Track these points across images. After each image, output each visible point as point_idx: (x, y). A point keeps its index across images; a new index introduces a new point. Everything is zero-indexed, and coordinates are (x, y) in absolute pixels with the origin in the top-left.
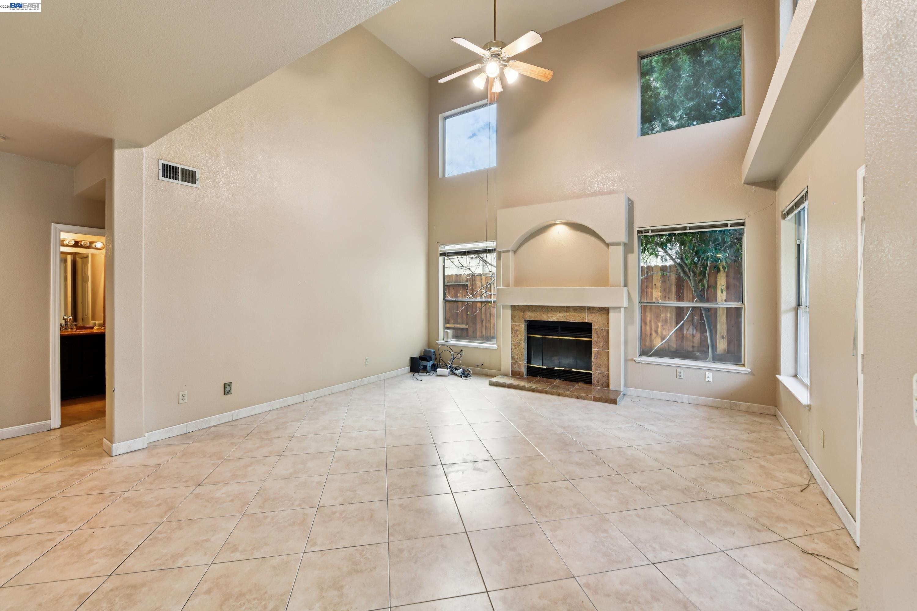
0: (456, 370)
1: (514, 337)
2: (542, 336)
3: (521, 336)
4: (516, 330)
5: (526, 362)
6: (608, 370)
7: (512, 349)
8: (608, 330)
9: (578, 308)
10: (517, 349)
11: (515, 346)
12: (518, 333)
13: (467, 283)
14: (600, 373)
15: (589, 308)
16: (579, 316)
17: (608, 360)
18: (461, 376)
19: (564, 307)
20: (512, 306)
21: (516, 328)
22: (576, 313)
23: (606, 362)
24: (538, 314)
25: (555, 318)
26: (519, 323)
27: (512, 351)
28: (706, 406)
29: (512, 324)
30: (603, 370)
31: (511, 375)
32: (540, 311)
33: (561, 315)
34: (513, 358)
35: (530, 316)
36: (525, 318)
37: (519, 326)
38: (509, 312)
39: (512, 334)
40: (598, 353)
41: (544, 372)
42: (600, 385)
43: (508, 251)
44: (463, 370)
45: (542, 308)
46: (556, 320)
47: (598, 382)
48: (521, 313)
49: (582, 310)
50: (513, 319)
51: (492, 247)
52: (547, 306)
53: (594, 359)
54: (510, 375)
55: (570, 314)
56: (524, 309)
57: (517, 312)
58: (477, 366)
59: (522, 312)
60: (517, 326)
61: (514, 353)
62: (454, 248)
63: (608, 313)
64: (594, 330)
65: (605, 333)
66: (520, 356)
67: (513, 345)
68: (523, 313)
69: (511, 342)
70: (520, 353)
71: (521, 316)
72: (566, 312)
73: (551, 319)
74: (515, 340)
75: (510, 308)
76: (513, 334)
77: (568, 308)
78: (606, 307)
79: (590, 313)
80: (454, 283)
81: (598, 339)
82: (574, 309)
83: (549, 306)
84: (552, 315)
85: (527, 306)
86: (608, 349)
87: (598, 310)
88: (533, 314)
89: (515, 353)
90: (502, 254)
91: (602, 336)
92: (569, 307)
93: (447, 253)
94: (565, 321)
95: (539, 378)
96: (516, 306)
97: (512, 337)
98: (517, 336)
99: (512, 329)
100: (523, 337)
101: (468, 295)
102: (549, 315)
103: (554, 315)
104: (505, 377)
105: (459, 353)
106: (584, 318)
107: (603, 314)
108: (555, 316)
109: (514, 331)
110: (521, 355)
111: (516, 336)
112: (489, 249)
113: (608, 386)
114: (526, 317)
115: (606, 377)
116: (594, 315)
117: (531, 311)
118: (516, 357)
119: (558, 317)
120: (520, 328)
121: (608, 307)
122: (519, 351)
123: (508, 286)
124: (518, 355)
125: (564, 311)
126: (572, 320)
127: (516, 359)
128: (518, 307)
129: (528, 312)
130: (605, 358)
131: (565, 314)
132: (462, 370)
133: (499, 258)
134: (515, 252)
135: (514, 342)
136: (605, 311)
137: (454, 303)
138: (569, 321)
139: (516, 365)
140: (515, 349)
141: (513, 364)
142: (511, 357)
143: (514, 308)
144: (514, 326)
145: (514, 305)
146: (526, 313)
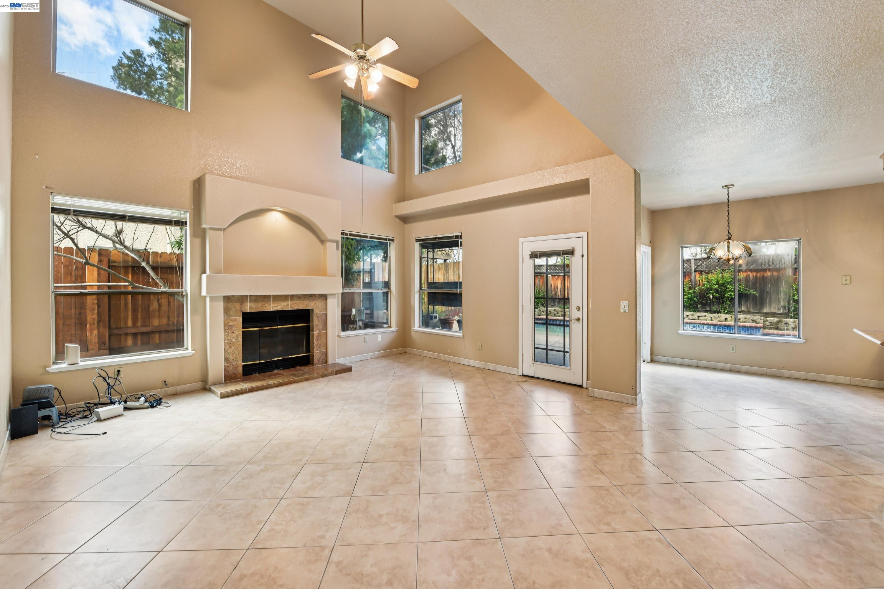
1: (228, 334)
2: (259, 329)
3: (236, 331)
4: (230, 326)
5: (242, 360)
6: (326, 348)
7: (224, 350)
8: (326, 314)
9: (302, 296)
10: (233, 347)
11: (228, 345)
12: (234, 329)
14: (320, 352)
15: (311, 296)
16: (303, 304)
17: (326, 339)
18: (152, 406)
19: (288, 296)
20: (225, 297)
21: (231, 323)
22: (300, 301)
23: (325, 341)
24: (260, 304)
25: (279, 307)
26: (235, 316)
27: (225, 352)
28: (379, 357)
29: (224, 320)
30: (323, 349)
31: (224, 382)
32: (262, 301)
33: (285, 303)
34: (226, 360)
35: (249, 307)
36: (242, 310)
37: (236, 320)
38: (221, 305)
39: (224, 331)
40: (319, 335)
41: (260, 367)
42: (320, 363)
43: (219, 229)
45: (265, 297)
46: (280, 310)
47: (319, 360)
48: (237, 305)
49: (305, 297)
50: (227, 313)
52: (270, 296)
53: (316, 341)
54: (222, 381)
55: (294, 302)
56: (242, 299)
57: (231, 304)
59: (239, 304)
60: (232, 321)
61: (228, 354)
62: (90, 205)
63: (326, 299)
64: (315, 315)
65: (324, 317)
66: (236, 355)
67: (226, 345)
68: (241, 305)
69: (224, 340)
70: (236, 352)
71: (237, 309)
72: (291, 300)
73: (275, 309)
74: (229, 338)
75: (222, 299)
76: (226, 330)
77: (292, 296)
78: (324, 294)
79: (313, 300)
81: (318, 323)
82: (298, 298)
83: (272, 296)
84: (276, 305)
85: (246, 296)
86: (326, 330)
87: (318, 297)
88: (253, 305)
89: (230, 354)
90: (209, 232)
91: (322, 320)
92: (294, 295)
93: (75, 211)
94: (290, 309)
96: (231, 297)
97: (224, 335)
98: (233, 332)
99: (224, 324)
100: (239, 332)
102: (272, 305)
103: (278, 304)
106: (307, 305)
107: (322, 300)
108: (279, 306)
109: (227, 327)
110: (238, 354)
111: (230, 333)
112: (174, 220)
113: (326, 361)
114: (245, 310)
115: (325, 354)
116: (315, 302)
117: (251, 301)
118: (231, 358)
119: (282, 306)
120: (234, 323)
121: (326, 294)
122: (236, 350)
123: (219, 272)
124: (234, 355)
125: (288, 299)
126: (296, 308)
127: (231, 361)
128: (234, 298)
129: (247, 303)
130: (324, 338)
131: (290, 302)
132: (143, 397)
135: (228, 340)
136: (324, 297)
138: (293, 309)
139: (232, 368)
140: (230, 349)
141: (227, 368)
142: (224, 359)
143: (228, 299)
144: (228, 321)
145: (228, 296)
146: (245, 304)
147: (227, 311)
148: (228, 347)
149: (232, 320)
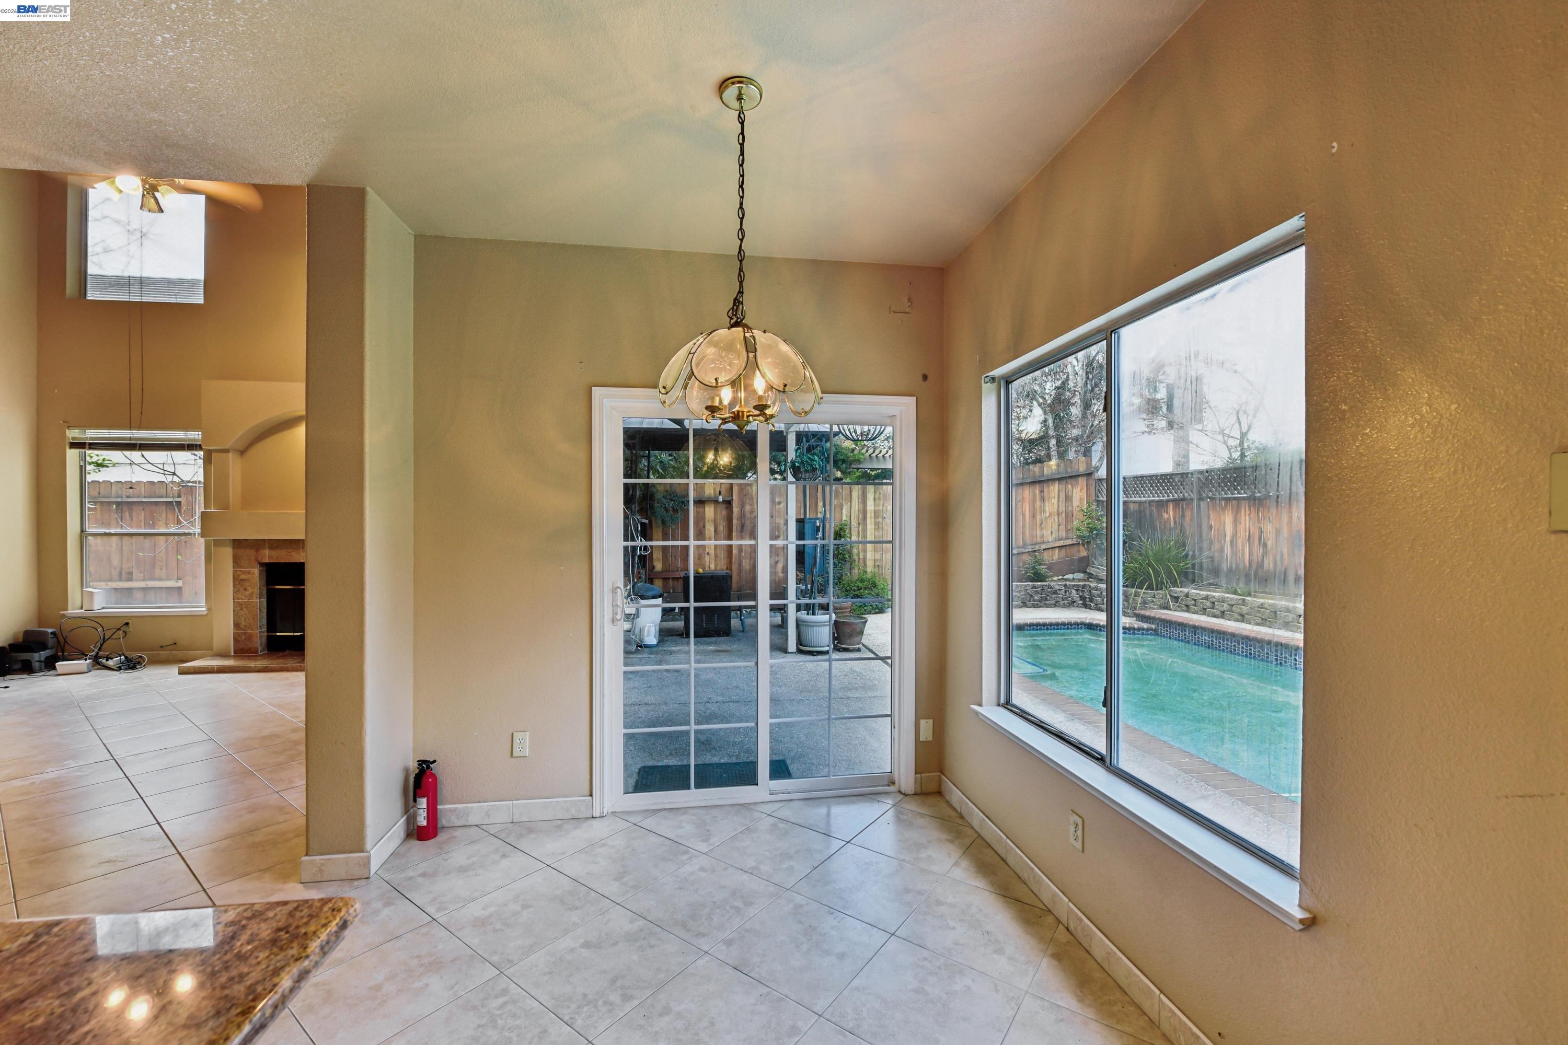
0: (110, 660)
1: (238, 591)
2: (293, 587)
3: (252, 588)
4: (242, 580)
5: (265, 629)
7: (234, 612)
10: (245, 609)
11: (239, 606)
12: (247, 584)
13: (179, 499)
18: (120, 669)
20: (234, 541)
21: (243, 577)
24: (283, 552)
26: (249, 568)
27: (234, 615)
29: (235, 572)
31: (232, 654)
34: (237, 625)
35: (268, 556)
36: (260, 560)
37: (249, 573)
38: (228, 552)
39: (234, 587)
43: (226, 451)
44: (126, 657)
45: (290, 542)
48: (252, 552)
50: (237, 563)
51: (195, 440)
54: (230, 653)
56: (258, 544)
57: (243, 551)
58: (162, 647)
59: (254, 551)
61: (239, 618)
66: (250, 621)
67: (236, 605)
68: (257, 552)
69: (234, 599)
70: (249, 617)
71: (253, 558)
74: (239, 596)
75: (231, 544)
76: (237, 586)
80: (145, 497)
85: (264, 540)
88: (272, 553)
89: (241, 617)
90: (214, 455)
93: (93, 443)
95: (287, 652)
96: (242, 541)
97: (234, 592)
98: (245, 589)
99: (234, 578)
100: (256, 590)
101: (179, 522)
104: (218, 658)
105: (119, 629)
109: (238, 582)
110: (252, 620)
111: (242, 590)
114: (262, 559)
117: (271, 548)
118: (243, 623)
120: (249, 576)
122: (249, 613)
123: (226, 507)
124: (247, 621)
127: (243, 627)
128: (246, 542)
129: (265, 550)
132: (123, 657)
133: (208, 460)
134: (242, 453)
135: (238, 599)
137: (145, 538)
139: (243, 637)
140: (241, 611)
141: (237, 636)
142: (234, 624)
143: (238, 544)
144: (239, 573)
145: (239, 540)
146: (262, 551)
147: (236, 561)
148: (238, 608)
149: (244, 573)
